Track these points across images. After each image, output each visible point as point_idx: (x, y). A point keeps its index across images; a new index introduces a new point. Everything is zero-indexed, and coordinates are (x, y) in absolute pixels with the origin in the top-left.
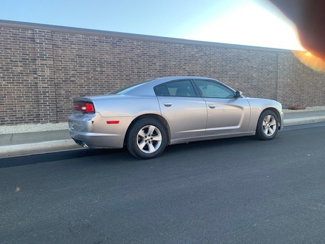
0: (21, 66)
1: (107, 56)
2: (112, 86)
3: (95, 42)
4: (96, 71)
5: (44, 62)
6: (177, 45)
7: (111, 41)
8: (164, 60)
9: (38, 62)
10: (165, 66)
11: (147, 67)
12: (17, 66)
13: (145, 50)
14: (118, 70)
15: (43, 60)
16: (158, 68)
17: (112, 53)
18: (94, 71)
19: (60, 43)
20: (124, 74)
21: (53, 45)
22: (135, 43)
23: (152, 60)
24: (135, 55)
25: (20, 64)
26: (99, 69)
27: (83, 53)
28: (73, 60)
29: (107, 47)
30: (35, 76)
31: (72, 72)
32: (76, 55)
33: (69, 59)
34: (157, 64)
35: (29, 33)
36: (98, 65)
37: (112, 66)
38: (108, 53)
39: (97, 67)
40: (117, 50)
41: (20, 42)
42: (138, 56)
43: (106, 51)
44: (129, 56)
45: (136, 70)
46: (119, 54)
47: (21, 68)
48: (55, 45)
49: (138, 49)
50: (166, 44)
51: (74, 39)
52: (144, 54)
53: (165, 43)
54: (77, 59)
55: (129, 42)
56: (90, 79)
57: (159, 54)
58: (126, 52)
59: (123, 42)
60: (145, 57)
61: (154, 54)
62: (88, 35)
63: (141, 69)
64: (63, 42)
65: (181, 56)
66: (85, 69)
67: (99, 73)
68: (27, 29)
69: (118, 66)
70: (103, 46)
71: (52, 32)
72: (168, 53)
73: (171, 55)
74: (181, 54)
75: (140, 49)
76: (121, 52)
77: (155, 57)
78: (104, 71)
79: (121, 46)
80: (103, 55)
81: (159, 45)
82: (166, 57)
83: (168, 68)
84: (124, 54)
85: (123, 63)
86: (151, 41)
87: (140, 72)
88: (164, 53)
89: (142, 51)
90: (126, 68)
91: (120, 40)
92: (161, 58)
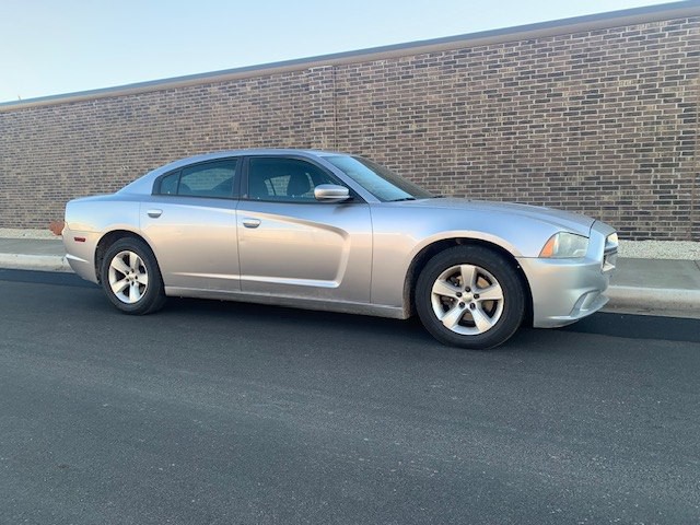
0: (293, 136)
1: (433, 96)
3: (409, 68)
4: (409, 132)
5: (321, 125)
6: (641, 28)
7: (443, 59)
8: (588, 82)
9: (314, 125)
10: (594, 96)
11: (534, 107)
12: (288, 137)
13: (529, 63)
14: (455, 123)
15: (320, 121)
16: (567, 105)
17: (445, 87)
18: (403, 132)
19: (347, 84)
20: (470, 131)
21: (337, 90)
22: (502, 52)
23: (551, 85)
24: (502, 80)
25: (291, 132)
27: (386, 97)
28: (366, 115)
29: (432, 74)
31: (366, 139)
32: (374, 104)
33: (361, 113)
34: (565, 94)
35: (303, 78)
36: (413, 117)
37: (443, 115)
38: (434, 88)
39: (410, 122)
40: (456, 79)
41: (292, 95)
42: (510, 82)
43: (431, 84)
44: (484, 87)
45: (501, 119)
46: (460, 86)
47: (292, 140)
49: (508, 65)
50: (598, 33)
51: (370, 72)
52: (526, 75)
53: (596, 32)
54: (375, 112)
55: (487, 53)
56: (396, 150)
57: (573, 67)
58: (476, 78)
59: (471, 55)
60: (529, 83)
61: (556, 69)
62: (396, 58)
63: (515, 113)
64: (353, 81)
65: (657, 58)
66: (387, 130)
67: (413, 136)
68: (300, 71)
69: (457, 113)
70: (426, 75)
71: (336, 66)
72: (604, 59)
73: (615, 63)
74: (656, 53)
75: (515, 64)
76: (465, 80)
77: (558, 76)
78: (426, 130)
79: (465, 66)
80: (425, 94)
81: (574, 42)
82: (597, 70)
83: (602, 101)
84: (473, 84)
85: (468, 106)
86: (548, 38)
87: (513, 123)
88: (589, 60)
89: (520, 69)
90: (474, 117)
91: (464, 52)
92: (580, 77)
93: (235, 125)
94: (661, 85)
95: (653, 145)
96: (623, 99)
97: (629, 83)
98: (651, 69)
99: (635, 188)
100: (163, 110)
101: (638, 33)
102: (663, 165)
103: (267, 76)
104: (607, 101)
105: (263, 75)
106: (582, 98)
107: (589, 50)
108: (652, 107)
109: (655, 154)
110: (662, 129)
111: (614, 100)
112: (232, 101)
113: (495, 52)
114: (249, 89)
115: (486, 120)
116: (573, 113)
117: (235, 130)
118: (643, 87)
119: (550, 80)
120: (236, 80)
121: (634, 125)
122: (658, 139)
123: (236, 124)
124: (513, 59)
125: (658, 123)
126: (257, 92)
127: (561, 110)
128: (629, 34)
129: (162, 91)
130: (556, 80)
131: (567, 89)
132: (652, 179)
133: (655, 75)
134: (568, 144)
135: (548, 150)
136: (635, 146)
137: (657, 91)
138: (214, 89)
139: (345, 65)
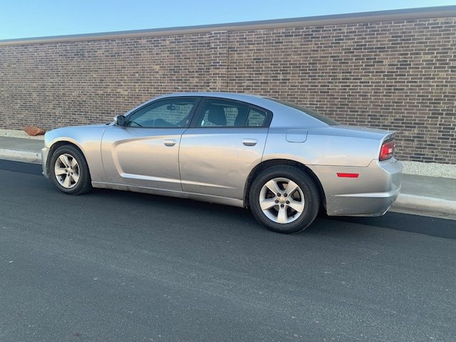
1: (295, 57)
2: (298, 101)
3: (281, 36)
4: (277, 80)
5: (217, 71)
6: (440, 20)
7: (304, 32)
8: (401, 55)
9: (212, 71)
10: (405, 64)
11: (364, 69)
12: (193, 77)
13: (363, 38)
14: (309, 76)
15: (216, 68)
16: (386, 69)
17: (304, 51)
18: (273, 80)
19: (237, 45)
20: (319, 82)
21: (229, 48)
22: (345, 30)
23: (376, 55)
24: (343, 49)
25: (196, 75)
26: (281, 77)
27: (263, 55)
28: (249, 67)
29: (296, 42)
30: (208, 88)
31: (247, 83)
32: (254, 59)
33: (245, 65)
34: (386, 62)
35: (206, 38)
36: (280, 71)
37: (302, 70)
38: (297, 51)
39: (279, 74)
40: (312, 46)
41: (198, 49)
42: (348, 51)
43: (295, 48)
44: (331, 53)
45: (340, 76)
46: (314, 51)
47: (196, 80)
48: (230, 48)
49: (348, 39)
50: (411, 22)
51: (253, 37)
52: (360, 47)
53: (410, 21)
54: (255, 65)
55: (334, 30)
56: (268, 92)
57: (392, 44)
58: (326, 47)
59: (323, 31)
60: (362, 52)
61: (381, 45)
62: (272, 29)
63: (350, 72)
64: (240, 42)
65: (449, 42)
66: (262, 77)
67: (280, 83)
68: (204, 33)
69: (311, 70)
70: (292, 42)
71: (229, 32)
72: (414, 39)
73: (421, 43)
74: (449, 38)
75: (353, 39)
76: (318, 47)
77: (382, 49)
78: (289, 80)
79: (319, 38)
80: (289, 55)
81: (394, 26)
82: (408, 47)
83: (410, 68)
84: (323, 50)
85: (319, 65)
86: (377, 22)
87: (348, 79)
88: (403, 40)
89: (356, 42)
90: (323, 73)
91: (319, 27)
92: (397, 51)
93: (157, 68)
94: (450, 60)
95: (441, 100)
96: (424, 68)
97: (429, 57)
98: (444, 49)
99: (427, 127)
100: (107, 54)
101: (438, 23)
102: (447, 114)
103: (181, 35)
104: (413, 68)
105: (179, 35)
106: (396, 65)
107: (404, 33)
108: (443, 75)
109: (442, 106)
110: (448, 90)
111: (418, 68)
112: (155, 50)
113: (340, 30)
114: (168, 43)
115: (330, 76)
116: (390, 75)
117: (157, 70)
118: (438, 60)
119: (376, 52)
120: (160, 37)
121: (430, 86)
122: (445, 96)
123: (158, 66)
124: (352, 36)
125: (446, 86)
126: (173, 45)
127: (382, 72)
128: (432, 24)
129: (107, 40)
130: (380, 52)
131: (387, 58)
132: (439, 123)
133: (447, 53)
134: (385, 96)
135: (371, 99)
136: (429, 99)
137: (447, 64)
138: (144, 41)
139: (236, 31)
